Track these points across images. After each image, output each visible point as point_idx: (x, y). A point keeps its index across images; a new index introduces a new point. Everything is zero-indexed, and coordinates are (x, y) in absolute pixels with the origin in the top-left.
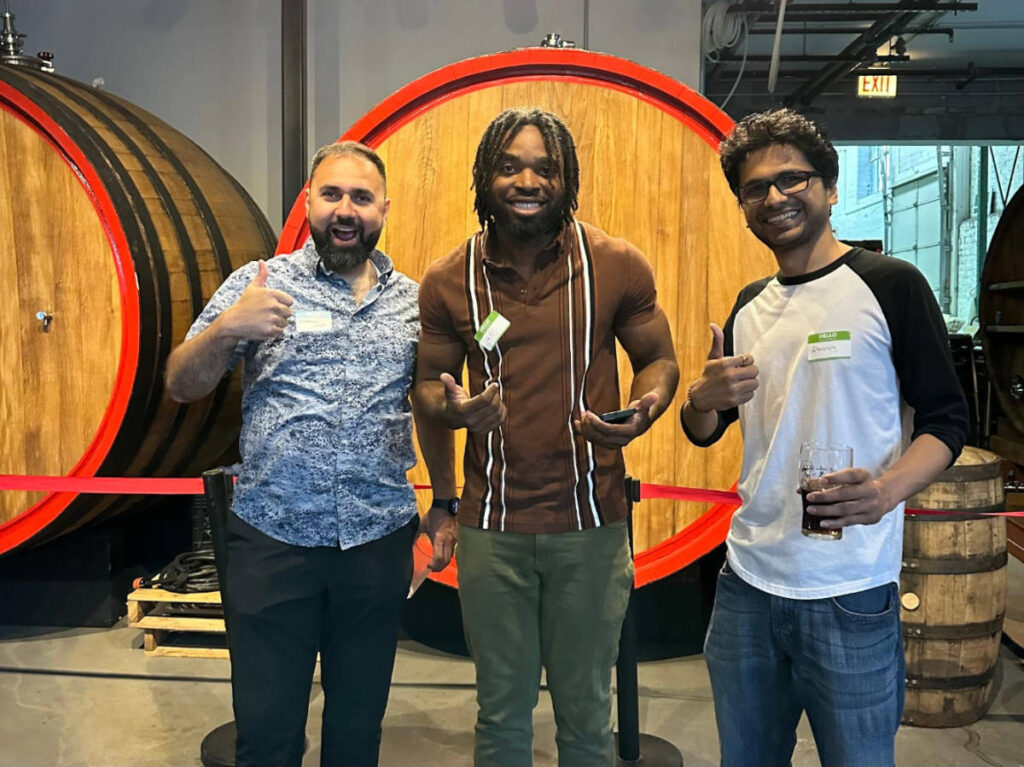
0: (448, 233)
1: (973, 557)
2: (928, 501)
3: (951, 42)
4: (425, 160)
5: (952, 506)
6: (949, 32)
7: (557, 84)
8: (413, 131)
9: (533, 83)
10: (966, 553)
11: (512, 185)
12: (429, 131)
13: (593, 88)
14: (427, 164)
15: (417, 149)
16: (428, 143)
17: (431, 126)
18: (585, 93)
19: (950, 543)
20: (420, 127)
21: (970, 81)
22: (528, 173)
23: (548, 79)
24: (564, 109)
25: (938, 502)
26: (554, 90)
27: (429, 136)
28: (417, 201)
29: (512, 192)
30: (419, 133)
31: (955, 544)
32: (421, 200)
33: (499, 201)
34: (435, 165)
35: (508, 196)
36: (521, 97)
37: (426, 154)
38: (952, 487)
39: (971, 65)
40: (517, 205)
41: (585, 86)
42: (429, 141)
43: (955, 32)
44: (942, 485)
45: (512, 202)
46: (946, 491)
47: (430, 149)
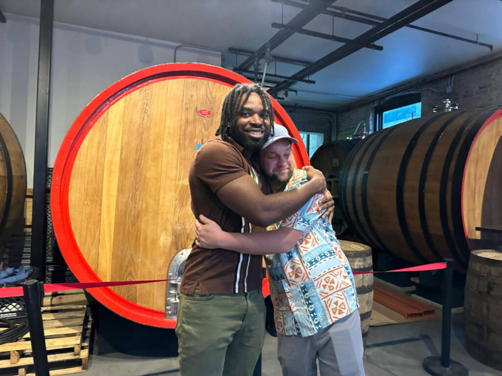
0: (154, 147)
1: (368, 286)
2: (354, 265)
3: (296, 95)
4: (144, 110)
5: (362, 267)
6: (296, 91)
7: (210, 82)
8: (139, 95)
9: (199, 80)
10: (366, 285)
11: (249, 123)
12: (147, 95)
13: (226, 87)
14: (145, 112)
15: (140, 104)
16: (146, 101)
17: (148, 93)
18: (222, 88)
19: (361, 281)
20: (142, 93)
21: (294, 110)
22: (256, 116)
23: (206, 80)
24: (213, 94)
25: (357, 265)
26: (209, 85)
27: (147, 98)
28: (139, 130)
29: (248, 126)
30: (141, 96)
31: (363, 282)
32: (141, 130)
33: (241, 131)
34: (149, 113)
35: (246, 128)
36: (193, 86)
37: (145, 107)
38: (361, 259)
39: (296, 104)
40: (251, 132)
41: (222, 85)
42: (147, 101)
43: (298, 92)
44: (359, 259)
45: (248, 131)
46: (360, 261)
47: (147, 104)
